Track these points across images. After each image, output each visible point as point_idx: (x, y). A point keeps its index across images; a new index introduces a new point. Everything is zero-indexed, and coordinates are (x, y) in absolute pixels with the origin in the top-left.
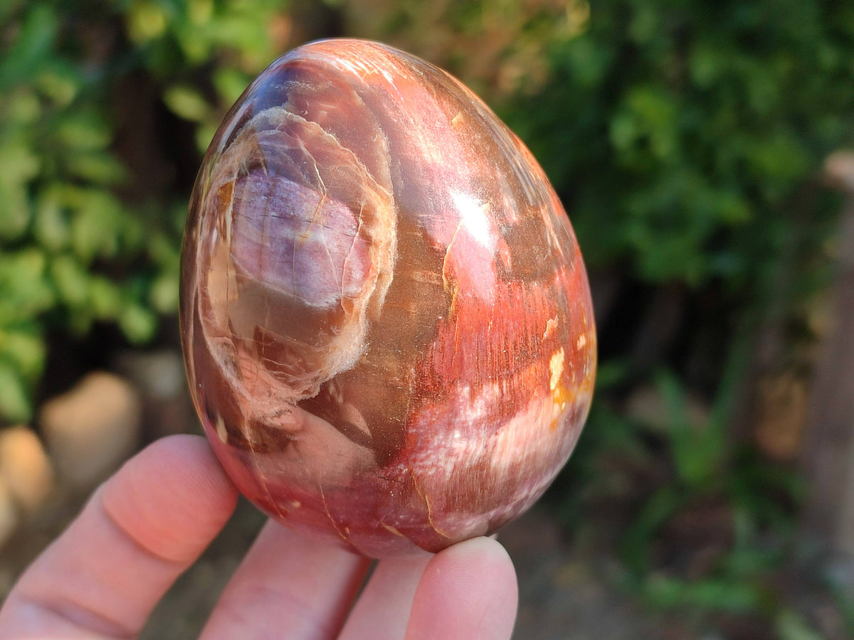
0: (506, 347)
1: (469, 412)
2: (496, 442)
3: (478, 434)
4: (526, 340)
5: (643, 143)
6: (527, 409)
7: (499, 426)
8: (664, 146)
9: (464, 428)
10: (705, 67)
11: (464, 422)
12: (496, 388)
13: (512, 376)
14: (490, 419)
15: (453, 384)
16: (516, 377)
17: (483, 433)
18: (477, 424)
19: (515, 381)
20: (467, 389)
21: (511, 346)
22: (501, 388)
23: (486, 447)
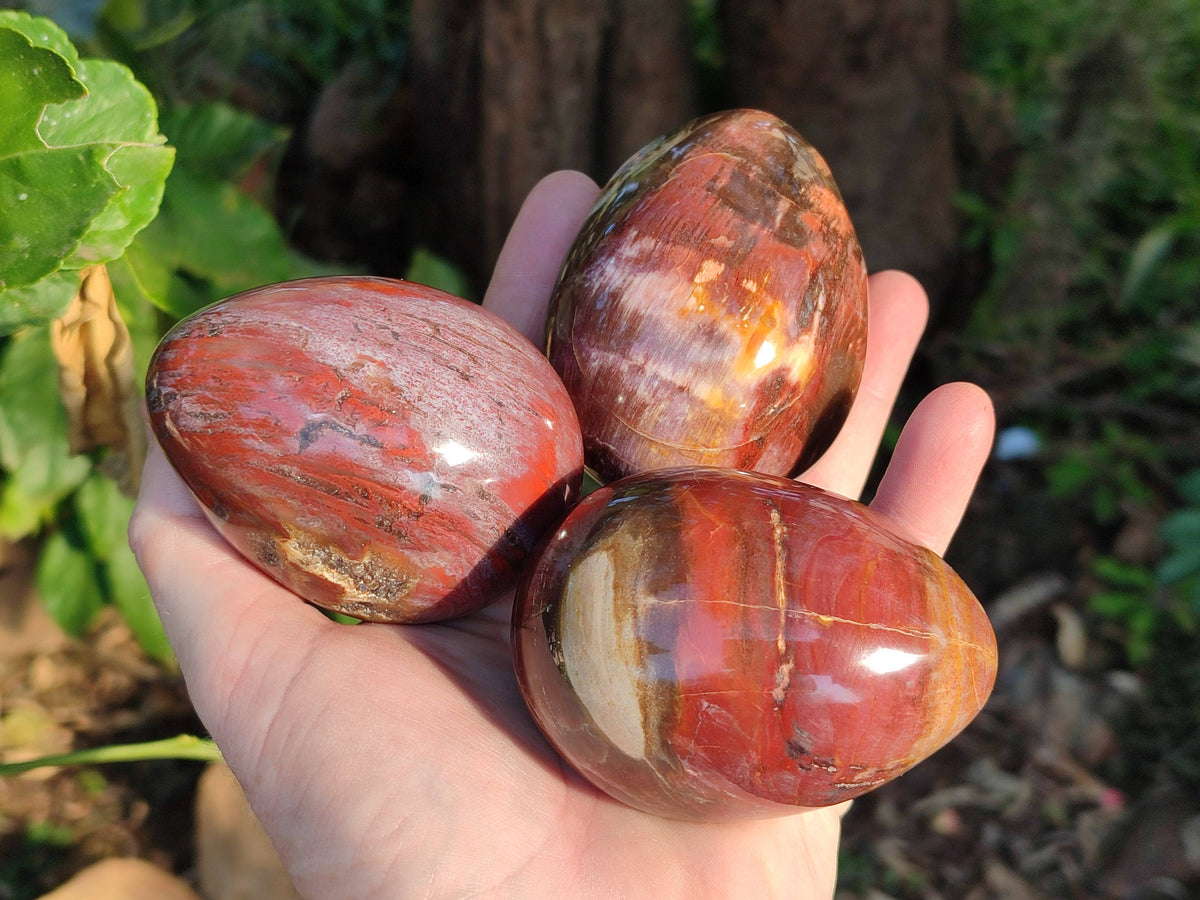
0: (677, 223)
1: (627, 249)
2: (632, 282)
3: (624, 268)
4: (695, 229)
6: (665, 275)
7: (639, 271)
9: (619, 259)
11: (621, 254)
12: (653, 243)
13: (668, 242)
14: (637, 261)
15: (630, 226)
16: (670, 244)
17: (627, 270)
18: (628, 260)
19: (668, 247)
20: (636, 233)
21: (681, 224)
22: (655, 246)
23: (625, 281)
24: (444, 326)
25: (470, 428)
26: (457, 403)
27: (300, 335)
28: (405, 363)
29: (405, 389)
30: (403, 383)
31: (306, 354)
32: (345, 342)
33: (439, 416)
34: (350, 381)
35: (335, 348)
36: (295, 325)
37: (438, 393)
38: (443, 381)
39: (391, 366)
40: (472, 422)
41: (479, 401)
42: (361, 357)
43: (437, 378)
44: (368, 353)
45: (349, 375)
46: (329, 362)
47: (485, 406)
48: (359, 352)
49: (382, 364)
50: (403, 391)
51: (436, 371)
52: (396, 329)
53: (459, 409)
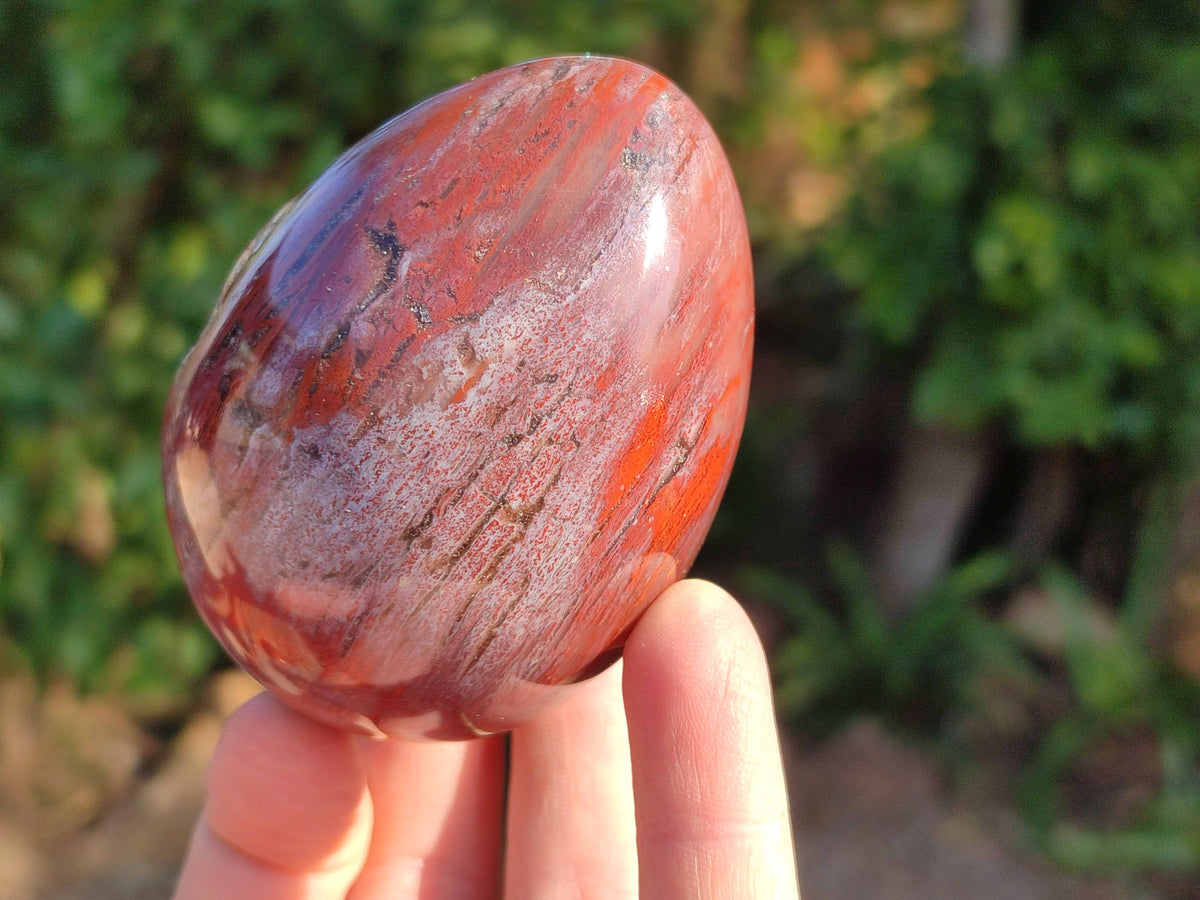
5: (1018, 269)
8: (1047, 271)
10: (1090, 169)
24: (522, 535)
25: (319, 514)
26: (363, 504)
27: (561, 283)
28: (450, 437)
29: (404, 422)
30: (415, 422)
31: (519, 281)
32: (519, 351)
33: (347, 466)
34: (443, 336)
35: (512, 331)
36: (585, 284)
37: (384, 475)
38: (405, 492)
39: (450, 411)
40: (330, 521)
41: (363, 546)
42: (484, 366)
43: (411, 483)
44: (486, 380)
45: (456, 337)
46: (490, 314)
47: (353, 554)
48: (492, 366)
49: (459, 396)
50: (400, 417)
51: (425, 487)
52: (525, 447)
53: (351, 504)
